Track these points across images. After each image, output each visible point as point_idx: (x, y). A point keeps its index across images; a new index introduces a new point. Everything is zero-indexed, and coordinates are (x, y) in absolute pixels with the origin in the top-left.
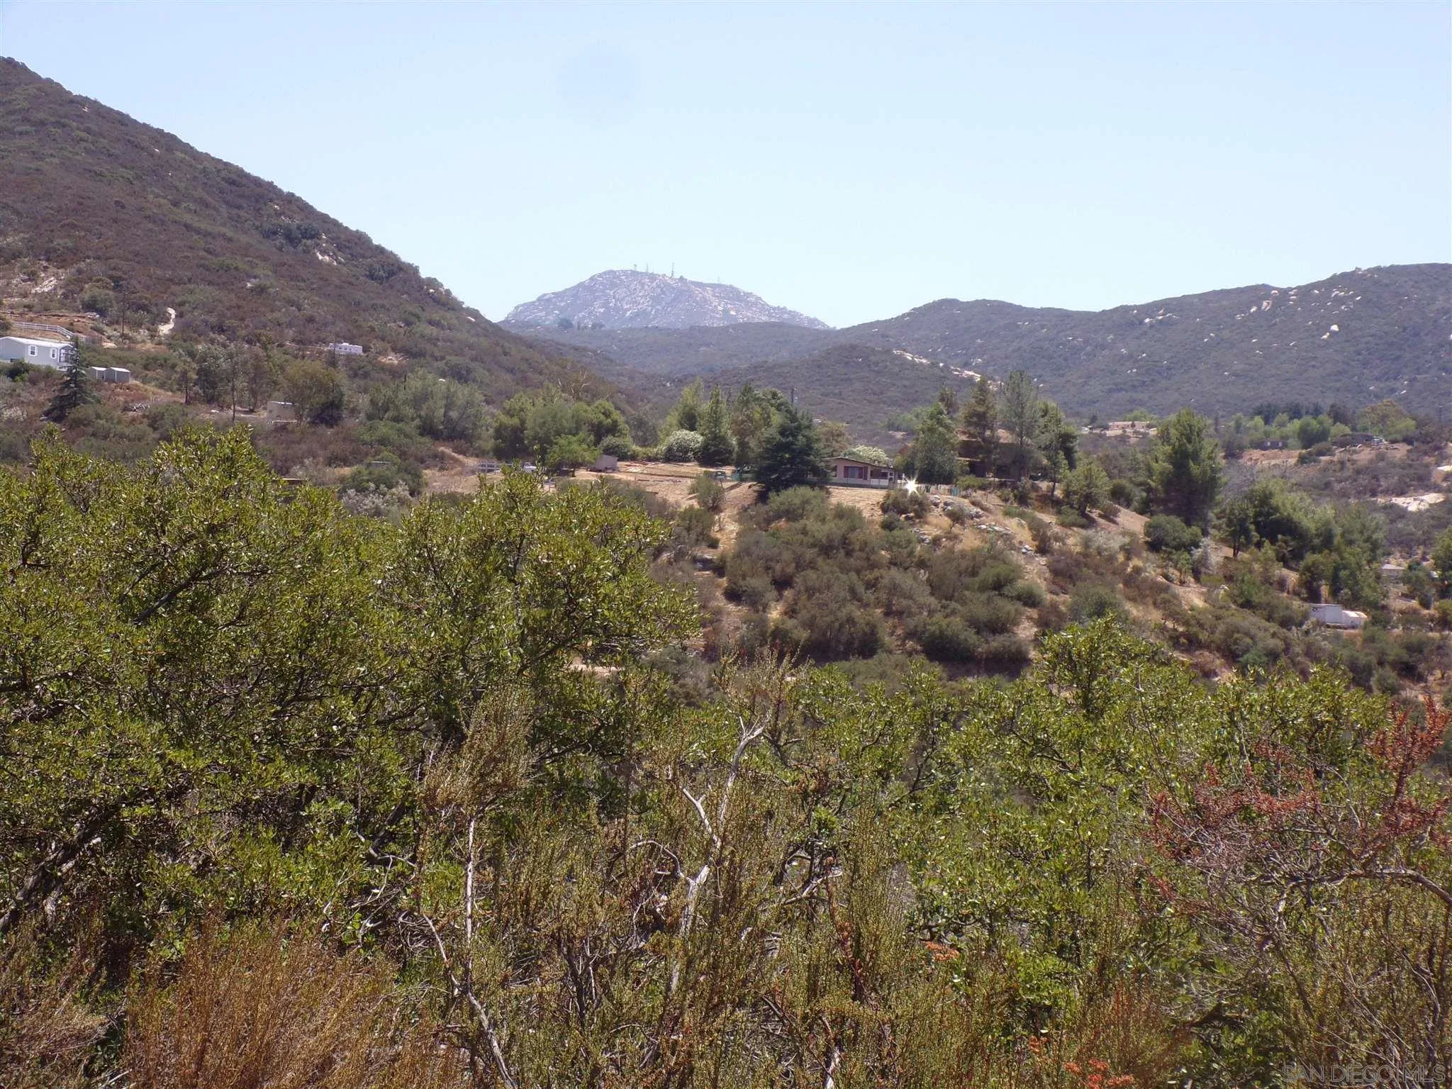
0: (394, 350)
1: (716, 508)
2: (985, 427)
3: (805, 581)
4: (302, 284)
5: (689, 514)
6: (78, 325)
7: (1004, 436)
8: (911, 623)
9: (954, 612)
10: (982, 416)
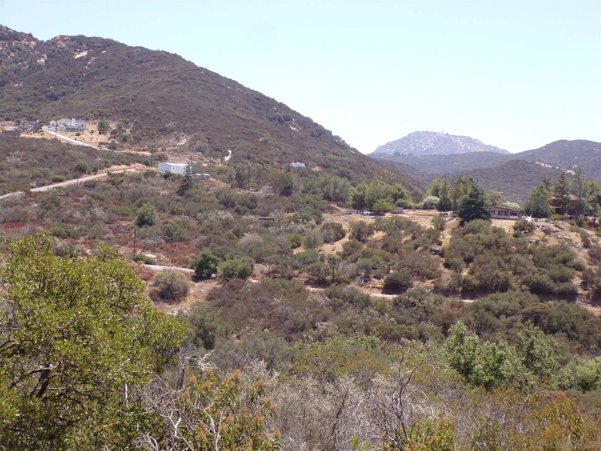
0: (318, 165)
1: (442, 229)
2: (563, 193)
3: (478, 259)
4: (283, 139)
5: (430, 231)
6: (194, 158)
7: (572, 197)
8: (524, 277)
9: (544, 273)
10: (562, 188)
